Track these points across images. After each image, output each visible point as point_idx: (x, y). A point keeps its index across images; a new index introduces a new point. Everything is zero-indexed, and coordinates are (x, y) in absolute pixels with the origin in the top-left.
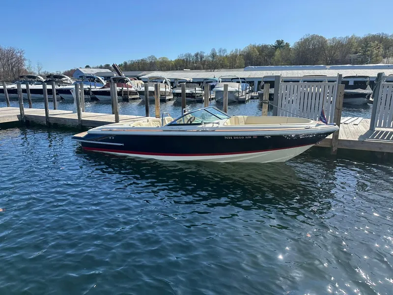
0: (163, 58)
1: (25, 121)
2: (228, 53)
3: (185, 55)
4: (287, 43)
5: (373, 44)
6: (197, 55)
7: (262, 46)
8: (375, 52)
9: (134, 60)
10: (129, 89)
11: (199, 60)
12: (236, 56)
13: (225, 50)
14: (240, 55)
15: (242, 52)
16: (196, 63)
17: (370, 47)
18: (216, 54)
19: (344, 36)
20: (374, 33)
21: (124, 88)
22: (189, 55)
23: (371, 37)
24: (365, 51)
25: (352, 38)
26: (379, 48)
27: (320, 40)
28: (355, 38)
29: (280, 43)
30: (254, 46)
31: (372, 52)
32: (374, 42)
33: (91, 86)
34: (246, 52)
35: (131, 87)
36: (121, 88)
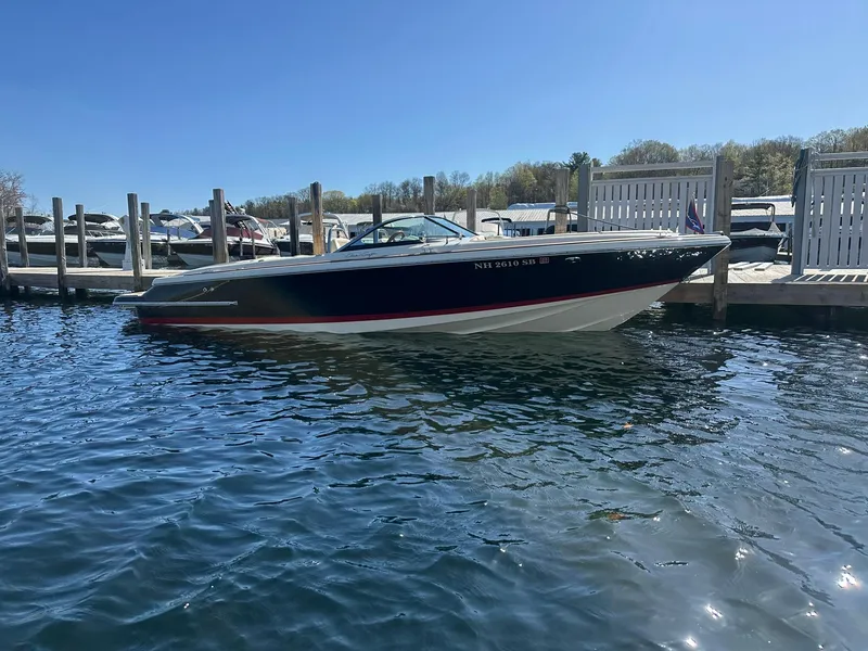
0: (334, 192)
1: (8, 288)
2: (473, 181)
3: (382, 187)
4: (594, 160)
5: (772, 159)
6: (405, 186)
7: (543, 165)
8: (778, 174)
9: (269, 196)
10: (256, 241)
11: (411, 196)
12: (489, 188)
13: (465, 176)
14: (498, 185)
15: (502, 178)
16: (405, 203)
17: (768, 164)
18: (446, 183)
19: (712, 144)
20: (772, 137)
21: (245, 240)
22: (390, 186)
23: (769, 146)
24: (757, 173)
25: (729, 147)
26: (785, 167)
27: (664, 151)
28: (736, 147)
29: (580, 159)
30: (527, 167)
31: (772, 175)
32: (774, 155)
33: (169, 236)
34: (510, 178)
35: (261, 237)
36: (237, 239)
